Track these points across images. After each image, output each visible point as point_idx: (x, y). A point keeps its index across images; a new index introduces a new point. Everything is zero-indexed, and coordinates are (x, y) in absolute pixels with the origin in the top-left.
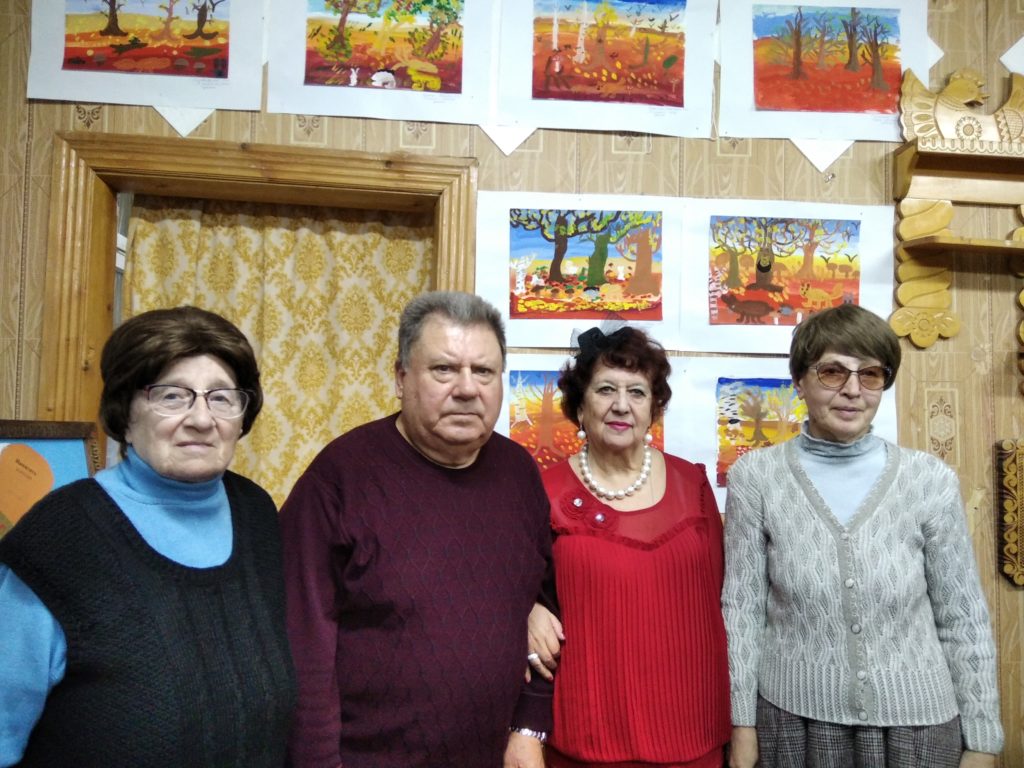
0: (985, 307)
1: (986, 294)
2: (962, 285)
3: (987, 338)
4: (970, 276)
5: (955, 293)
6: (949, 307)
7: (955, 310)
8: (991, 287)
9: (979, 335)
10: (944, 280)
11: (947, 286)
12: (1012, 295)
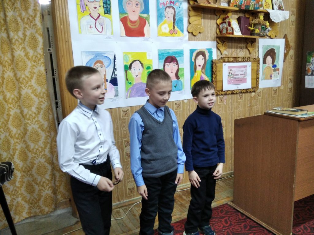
0: (209, 24)
1: (210, 20)
2: (204, 18)
3: (210, 33)
4: (206, 15)
5: (202, 20)
6: (201, 24)
7: (202, 25)
8: (211, 19)
9: (208, 32)
10: (201, 16)
11: (201, 18)
12: (215, 21)
